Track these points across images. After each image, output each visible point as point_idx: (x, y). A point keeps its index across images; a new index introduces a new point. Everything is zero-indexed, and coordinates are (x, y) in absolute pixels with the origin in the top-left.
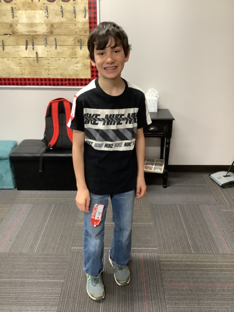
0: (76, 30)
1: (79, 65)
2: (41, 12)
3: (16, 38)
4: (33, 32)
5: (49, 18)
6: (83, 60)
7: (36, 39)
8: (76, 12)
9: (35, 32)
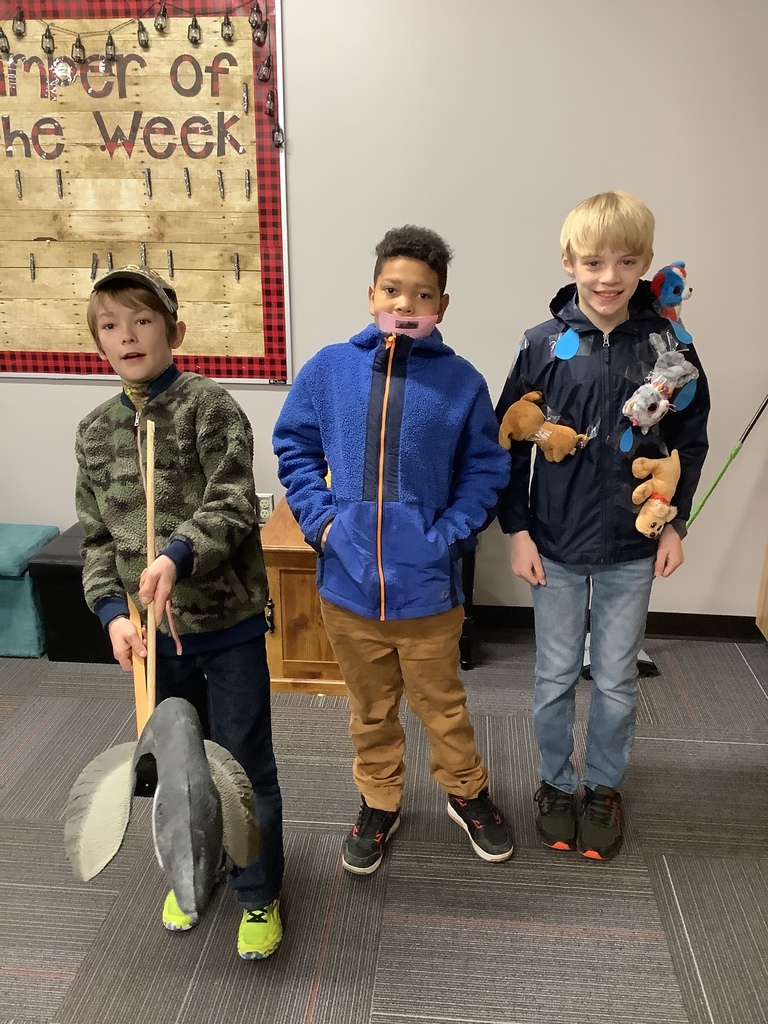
0: (225, 231)
1: (234, 322)
2: (134, 182)
3: (68, 250)
4: (113, 235)
5: (155, 199)
6: (244, 310)
7: (119, 251)
8: (225, 184)
9: (118, 234)
